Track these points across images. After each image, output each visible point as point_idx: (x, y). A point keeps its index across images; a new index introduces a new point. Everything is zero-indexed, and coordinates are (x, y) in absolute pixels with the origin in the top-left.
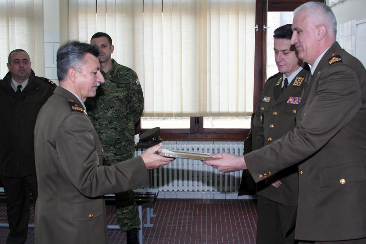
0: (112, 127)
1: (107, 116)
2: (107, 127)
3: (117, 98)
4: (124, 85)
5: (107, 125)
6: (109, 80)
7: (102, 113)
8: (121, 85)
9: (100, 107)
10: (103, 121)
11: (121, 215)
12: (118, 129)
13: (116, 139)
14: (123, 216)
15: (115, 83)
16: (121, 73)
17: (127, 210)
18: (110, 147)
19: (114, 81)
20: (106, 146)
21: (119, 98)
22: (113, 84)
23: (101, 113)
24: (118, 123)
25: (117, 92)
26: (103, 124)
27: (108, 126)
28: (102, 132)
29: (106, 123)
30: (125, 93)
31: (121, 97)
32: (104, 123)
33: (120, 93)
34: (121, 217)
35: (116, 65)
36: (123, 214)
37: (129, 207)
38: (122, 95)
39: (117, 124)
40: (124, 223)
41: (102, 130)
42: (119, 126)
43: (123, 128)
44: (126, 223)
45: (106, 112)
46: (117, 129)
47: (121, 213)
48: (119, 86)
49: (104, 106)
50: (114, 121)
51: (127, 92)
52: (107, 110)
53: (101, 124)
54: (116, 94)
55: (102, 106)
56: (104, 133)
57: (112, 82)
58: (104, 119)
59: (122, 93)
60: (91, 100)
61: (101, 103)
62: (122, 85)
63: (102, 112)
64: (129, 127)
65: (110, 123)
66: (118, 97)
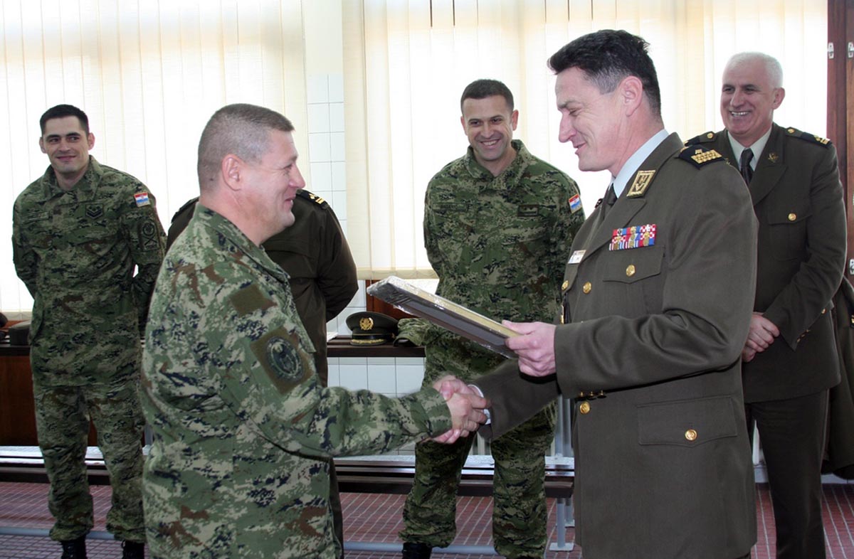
0: (498, 310)
1: (488, 284)
2: (486, 310)
3: (515, 240)
4: (535, 209)
5: (487, 306)
6: (502, 195)
7: (475, 276)
8: (529, 210)
9: (472, 261)
10: (478, 296)
11: (501, 518)
12: (514, 316)
14: (504, 522)
15: (514, 203)
16: (533, 179)
17: (517, 508)
18: (489, 359)
19: (512, 199)
20: (481, 357)
21: (520, 241)
22: (508, 205)
23: (473, 276)
24: (514, 303)
25: (516, 227)
26: (477, 303)
27: (489, 309)
29: (484, 301)
30: (535, 231)
31: (525, 240)
32: (479, 300)
33: (524, 230)
34: (500, 522)
35: (524, 159)
36: (506, 517)
38: (526, 234)
39: (512, 306)
40: (506, 537)
42: (517, 309)
43: (526, 316)
44: (509, 538)
45: (486, 274)
46: (512, 316)
48: (522, 210)
49: (481, 258)
50: (503, 297)
51: (541, 229)
52: (488, 268)
53: (471, 303)
54: (513, 232)
55: (478, 258)
57: (509, 201)
58: (480, 292)
59: (529, 229)
60: (454, 242)
61: (475, 250)
62: (531, 209)
63: (477, 273)
64: (545, 314)
65: (494, 301)
66: (516, 238)
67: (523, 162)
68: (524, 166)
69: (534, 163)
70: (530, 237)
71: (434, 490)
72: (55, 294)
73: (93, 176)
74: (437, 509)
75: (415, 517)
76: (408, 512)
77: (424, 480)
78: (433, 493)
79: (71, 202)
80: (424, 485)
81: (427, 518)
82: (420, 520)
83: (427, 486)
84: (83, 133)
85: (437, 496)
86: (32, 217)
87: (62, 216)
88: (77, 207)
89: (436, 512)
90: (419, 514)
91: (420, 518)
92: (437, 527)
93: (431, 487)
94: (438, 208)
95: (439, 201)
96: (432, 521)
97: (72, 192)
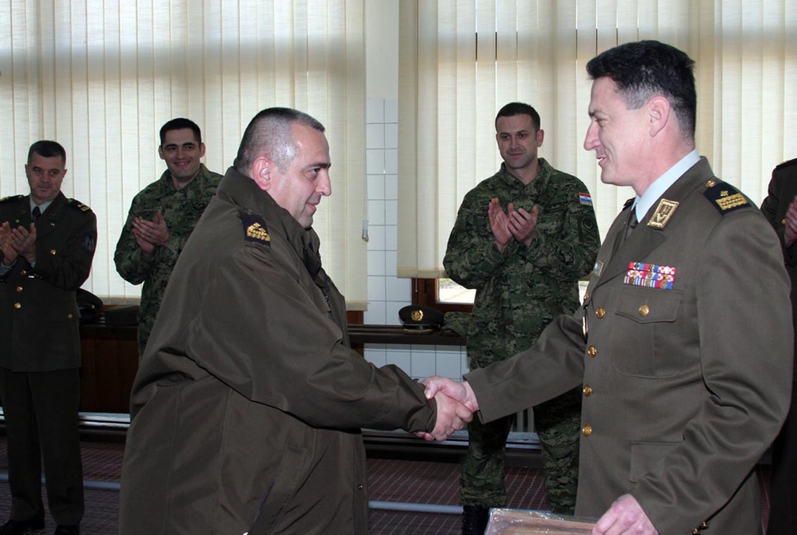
0: (535, 294)
1: (524, 273)
2: (525, 296)
3: (544, 232)
4: (558, 206)
5: (526, 292)
6: (533, 200)
8: (553, 207)
10: (516, 284)
11: (556, 488)
12: (548, 299)
13: (545, 321)
14: (559, 492)
15: (541, 205)
16: (555, 186)
17: (569, 477)
18: (531, 338)
19: (540, 202)
21: (549, 233)
24: (547, 287)
25: (544, 222)
26: (517, 290)
27: (527, 295)
28: (514, 305)
29: (522, 288)
31: (552, 232)
32: (518, 287)
33: (550, 223)
34: (556, 492)
35: (548, 171)
36: (561, 486)
37: (571, 471)
38: (554, 227)
39: (546, 289)
40: (563, 504)
41: (514, 302)
42: (549, 292)
43: (557, 298)
44: (565, 505)
45: (522, 265)
46: (546, 298)
47: (554, 483)
48: (548, 209)
50: (537, 283)
53: (511, 290)
56: (518, 308)
57: (537, 202)
58: (518, 280)
59: (555, 222)
62: (555, 206)
65: (531, 287)
67: (547, 172)
68: (549, 175)
69: (555, 174)
70: (556, 229)
71: (485, 463)
72: (163, 277)
73: (202, 179)
74: (489, 479)
75: (471, 485)
76: (464, 481)
77: (477, 455)
78: (485, 465)
79: (182, 199)
80: (477, 459)
81: (481, 486)
82: (475, 488)
83: (479, 460)
84: (196, 143)
85: (488, 468)
86: (148, 208)
87: (172, 210)
88: (186, 204)
89: (488, 481)
90: (474, 483)
91: (475, 486)
92: (490, 493)
93: (482, 461)
94: (481, 212)
95: (481, 206)
96: (486, 488)
97: (184, 191)
